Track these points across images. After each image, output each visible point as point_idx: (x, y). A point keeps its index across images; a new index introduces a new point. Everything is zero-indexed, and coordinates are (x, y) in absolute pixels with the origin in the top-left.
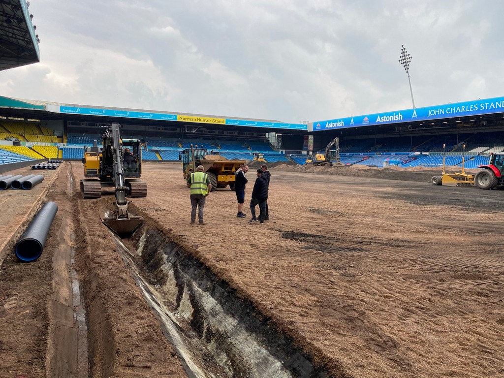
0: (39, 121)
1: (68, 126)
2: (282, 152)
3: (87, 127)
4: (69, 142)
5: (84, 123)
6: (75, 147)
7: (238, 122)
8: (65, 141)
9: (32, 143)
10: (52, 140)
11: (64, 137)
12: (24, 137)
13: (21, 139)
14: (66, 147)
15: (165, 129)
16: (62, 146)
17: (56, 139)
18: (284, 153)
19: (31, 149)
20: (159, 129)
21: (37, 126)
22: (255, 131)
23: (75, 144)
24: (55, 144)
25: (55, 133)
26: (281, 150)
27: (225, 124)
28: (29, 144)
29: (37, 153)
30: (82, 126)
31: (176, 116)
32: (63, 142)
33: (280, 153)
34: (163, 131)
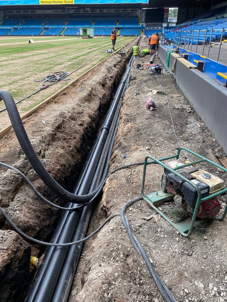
2: (142, 25)
18: (144, 26)
22: (121, 8)
26: (141, 24)
27: (74, 3)
33: (140, 26)
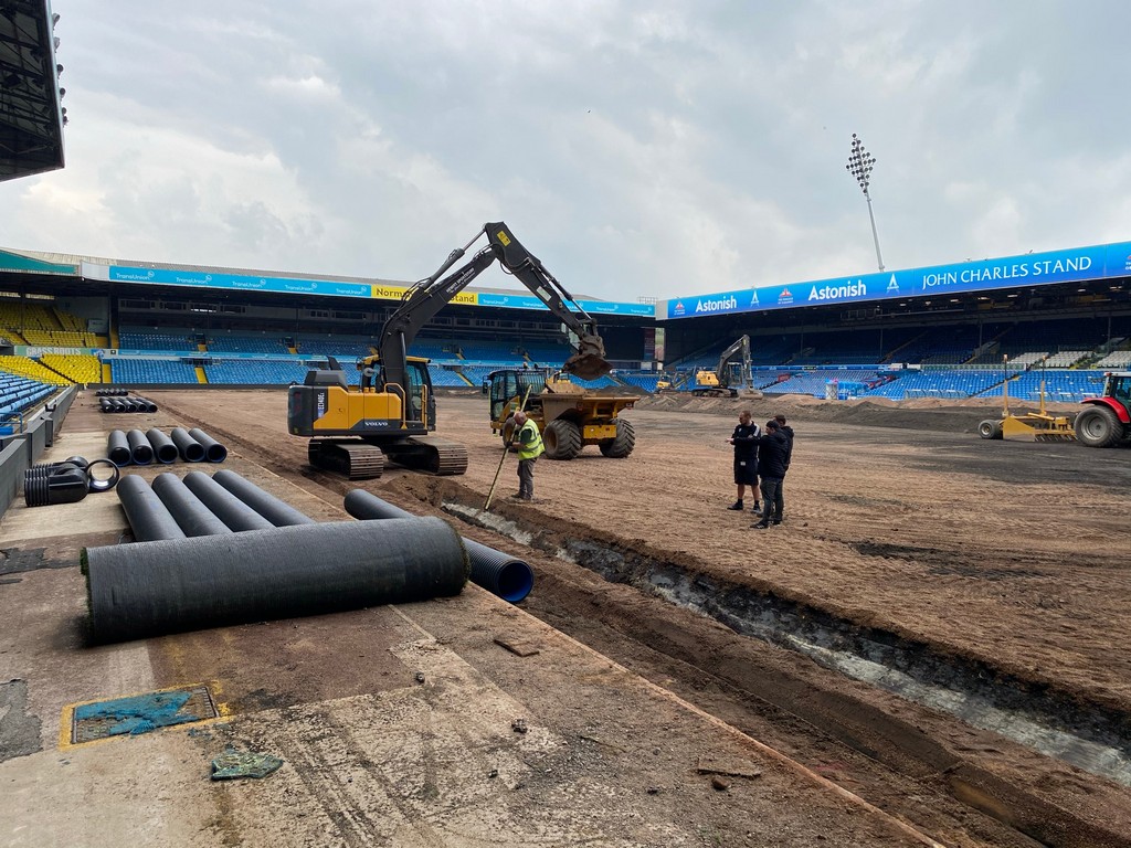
0: (52, 298)
1: (121, 309)
3: (163, 310)
4: (123, 346)
5: (157, 303)
6: (139, 358)
7: (506, 300)
8: (114, 343)
9: (39, 349)
10: (84, 342)
11: (112, 335)
12: (20, 335)
13: (14, 340)
14: (117, 356)
15: (338, 316)
16: (107, 355)
17: (93, 341)
19: (40, 362)
20: (326, 315)
21: (48, 308)
22: (537, 320)
23: (138, 351)
24: (93, 351)
25: (91, 326)
27: (476, 303)
28: (32, 351)
29: (54, 370)
30: (152, 310)
31: (369, 288)
32: (109, 347)
34: (333, 319)
